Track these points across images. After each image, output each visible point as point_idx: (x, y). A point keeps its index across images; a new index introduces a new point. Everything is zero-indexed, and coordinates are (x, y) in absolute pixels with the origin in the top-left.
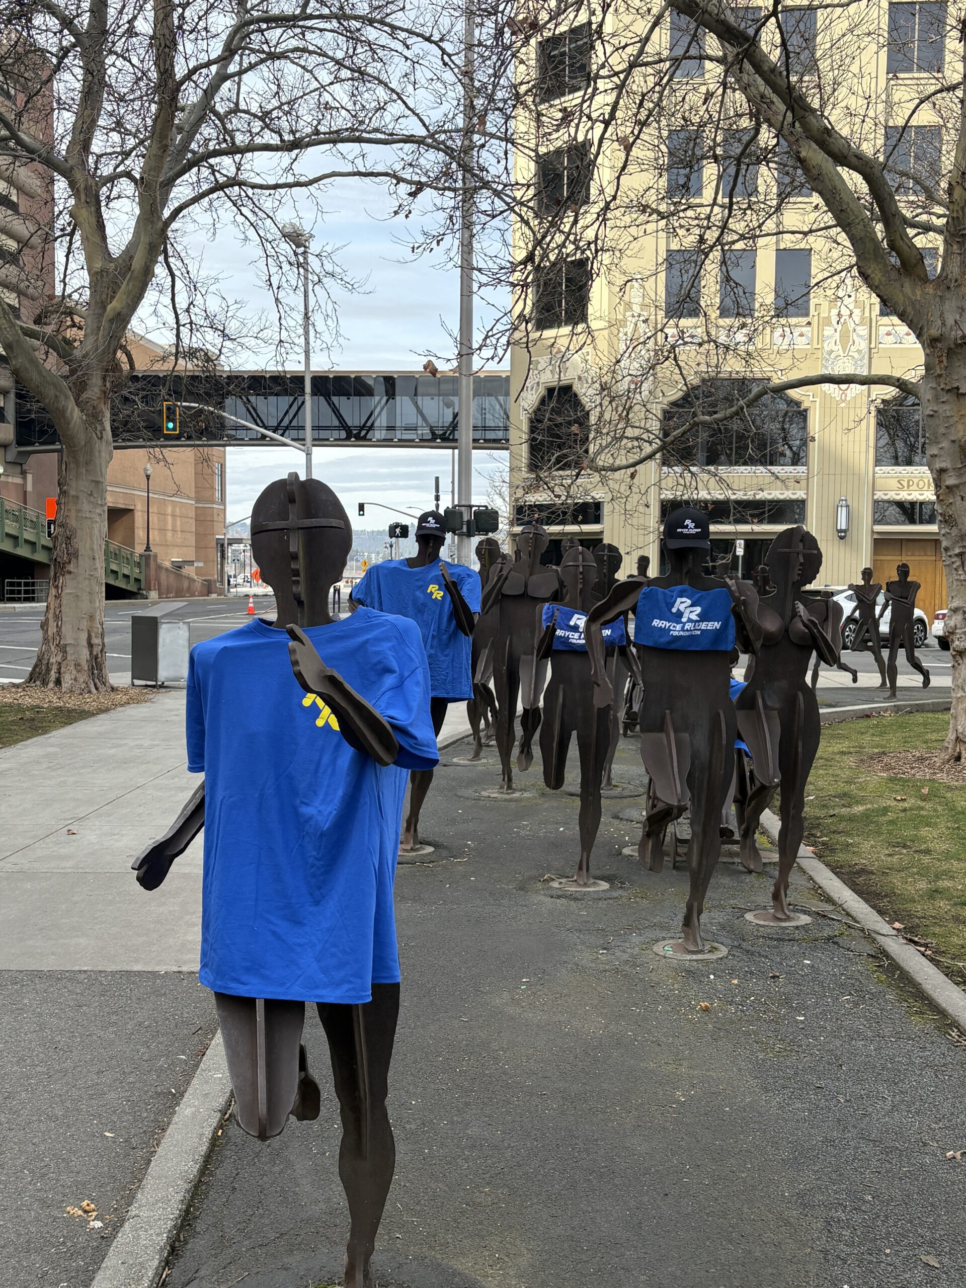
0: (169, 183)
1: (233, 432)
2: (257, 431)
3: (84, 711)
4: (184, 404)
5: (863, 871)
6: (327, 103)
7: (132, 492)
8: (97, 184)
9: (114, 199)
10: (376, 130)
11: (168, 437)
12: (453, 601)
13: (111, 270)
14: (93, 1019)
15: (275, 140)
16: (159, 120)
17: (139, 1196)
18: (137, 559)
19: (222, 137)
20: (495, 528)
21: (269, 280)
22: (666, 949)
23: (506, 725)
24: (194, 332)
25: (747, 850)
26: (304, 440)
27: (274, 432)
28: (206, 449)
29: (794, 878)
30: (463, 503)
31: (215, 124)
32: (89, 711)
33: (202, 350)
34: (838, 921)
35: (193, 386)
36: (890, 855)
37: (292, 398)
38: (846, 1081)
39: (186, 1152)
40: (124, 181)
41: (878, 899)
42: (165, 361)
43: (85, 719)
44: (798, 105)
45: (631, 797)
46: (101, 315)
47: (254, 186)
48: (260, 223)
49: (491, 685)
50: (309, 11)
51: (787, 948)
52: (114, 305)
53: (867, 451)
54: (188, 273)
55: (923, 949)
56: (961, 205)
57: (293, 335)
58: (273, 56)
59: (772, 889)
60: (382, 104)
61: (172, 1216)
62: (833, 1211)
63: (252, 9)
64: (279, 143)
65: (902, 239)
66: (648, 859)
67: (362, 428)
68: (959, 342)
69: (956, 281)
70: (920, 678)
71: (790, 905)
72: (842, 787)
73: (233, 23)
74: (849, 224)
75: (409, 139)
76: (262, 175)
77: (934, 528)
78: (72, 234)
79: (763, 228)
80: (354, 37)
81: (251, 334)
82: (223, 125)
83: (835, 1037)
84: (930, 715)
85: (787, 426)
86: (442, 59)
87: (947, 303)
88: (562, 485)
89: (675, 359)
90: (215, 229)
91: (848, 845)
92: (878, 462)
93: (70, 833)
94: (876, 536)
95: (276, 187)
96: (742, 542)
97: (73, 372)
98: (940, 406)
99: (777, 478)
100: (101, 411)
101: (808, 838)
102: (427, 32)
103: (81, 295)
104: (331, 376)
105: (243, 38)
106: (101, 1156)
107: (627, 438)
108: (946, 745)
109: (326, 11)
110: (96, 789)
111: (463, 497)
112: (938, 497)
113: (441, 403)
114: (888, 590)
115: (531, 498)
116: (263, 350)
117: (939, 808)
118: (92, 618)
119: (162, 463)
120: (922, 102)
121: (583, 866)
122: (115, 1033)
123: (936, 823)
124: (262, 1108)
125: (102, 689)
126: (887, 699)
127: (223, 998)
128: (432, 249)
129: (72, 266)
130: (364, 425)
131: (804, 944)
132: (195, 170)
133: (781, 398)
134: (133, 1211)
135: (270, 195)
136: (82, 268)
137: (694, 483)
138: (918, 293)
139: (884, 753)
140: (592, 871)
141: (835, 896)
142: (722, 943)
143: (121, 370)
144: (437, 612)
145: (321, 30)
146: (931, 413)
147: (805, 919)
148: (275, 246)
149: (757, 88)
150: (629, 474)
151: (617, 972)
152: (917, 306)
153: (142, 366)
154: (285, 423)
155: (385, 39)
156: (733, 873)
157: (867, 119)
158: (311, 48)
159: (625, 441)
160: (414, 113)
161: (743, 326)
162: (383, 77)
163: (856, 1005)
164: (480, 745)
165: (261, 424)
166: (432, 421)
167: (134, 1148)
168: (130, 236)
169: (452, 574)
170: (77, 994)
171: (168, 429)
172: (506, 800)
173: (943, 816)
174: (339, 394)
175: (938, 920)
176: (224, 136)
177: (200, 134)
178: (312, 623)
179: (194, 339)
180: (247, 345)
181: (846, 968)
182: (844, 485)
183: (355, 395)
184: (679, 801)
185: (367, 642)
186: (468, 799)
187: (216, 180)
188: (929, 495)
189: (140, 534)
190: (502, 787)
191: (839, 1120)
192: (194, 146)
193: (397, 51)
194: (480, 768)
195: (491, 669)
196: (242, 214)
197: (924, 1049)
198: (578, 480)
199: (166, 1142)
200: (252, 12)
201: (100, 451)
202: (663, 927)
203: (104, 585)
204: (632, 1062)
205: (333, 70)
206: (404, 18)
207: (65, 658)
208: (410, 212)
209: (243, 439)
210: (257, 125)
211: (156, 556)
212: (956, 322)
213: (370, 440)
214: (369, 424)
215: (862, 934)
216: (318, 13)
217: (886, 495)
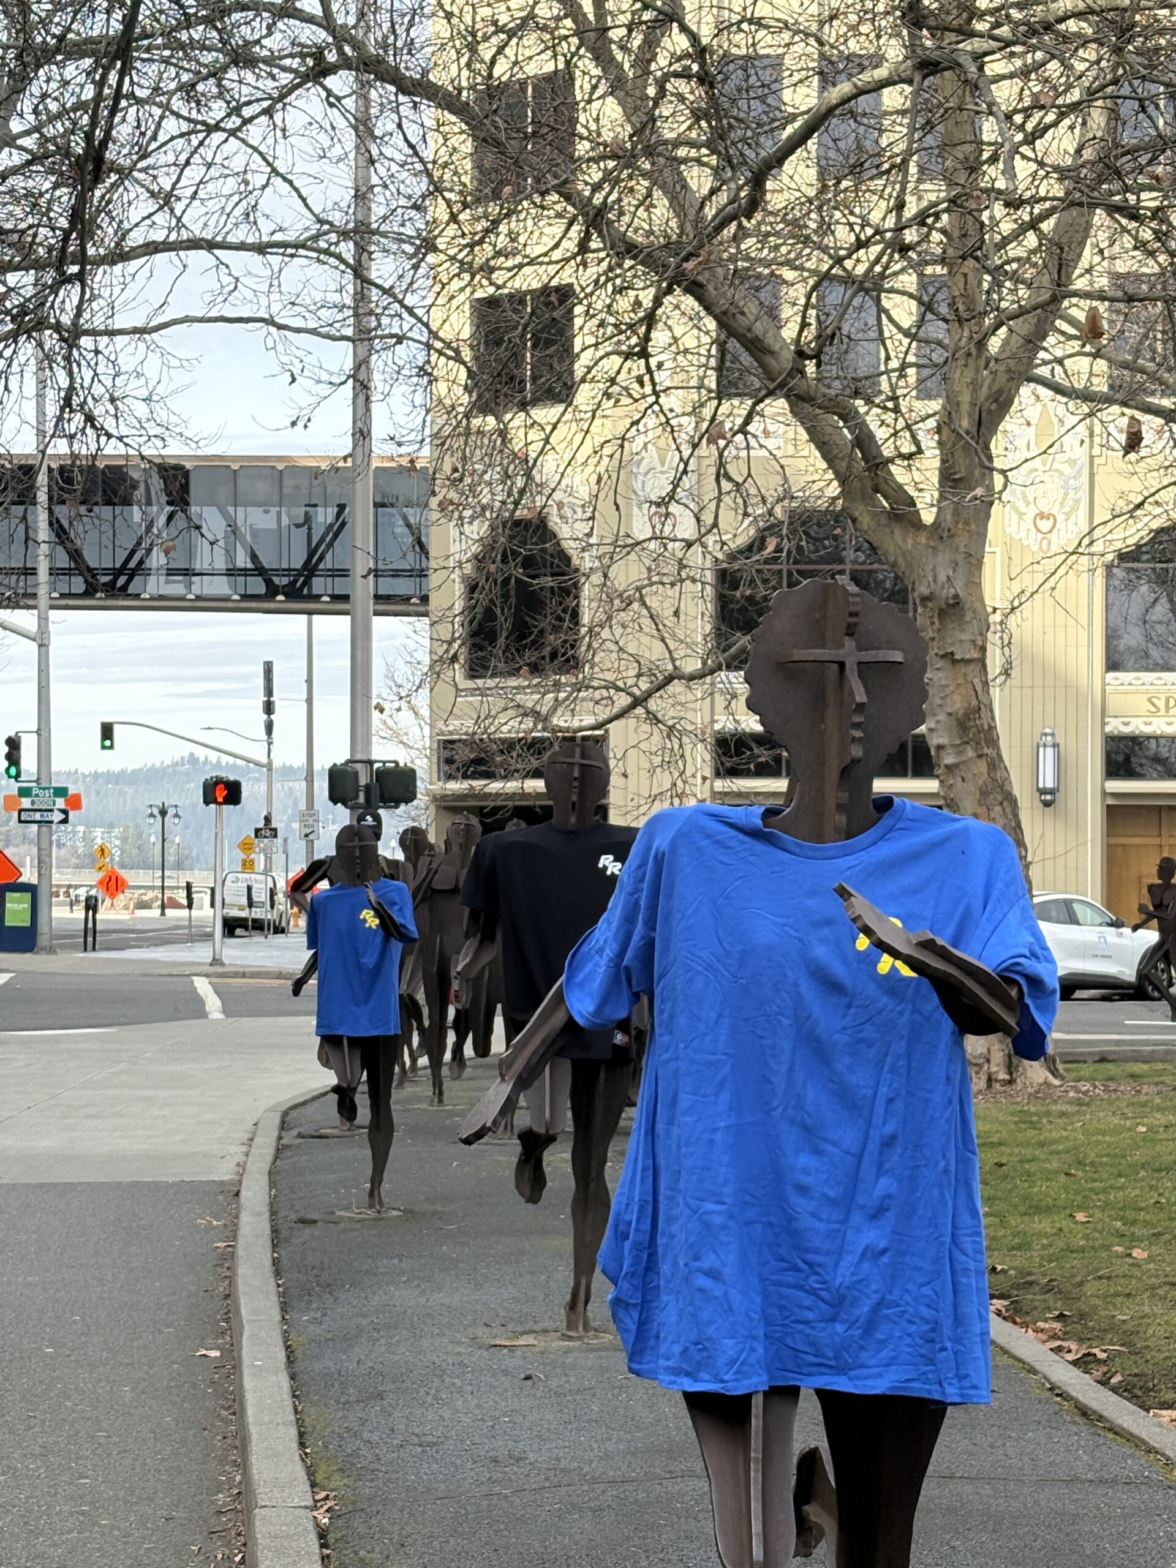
30: (359, 757)
53: (1090, 644)
67: (117, 573)
68: (952, 601)
69: (950, 531)
87: (940, 555)
92: (1113, 664)
94: (1110, 801)
98: (934, 673)
111: (359, 747)
130: (123, 566)
138: (910, 541)
152: (909, 558)
182: (1050, 707)
183: (104, 504)
213: (137, 595)
214: (132, 564)
217: (1126, 724)
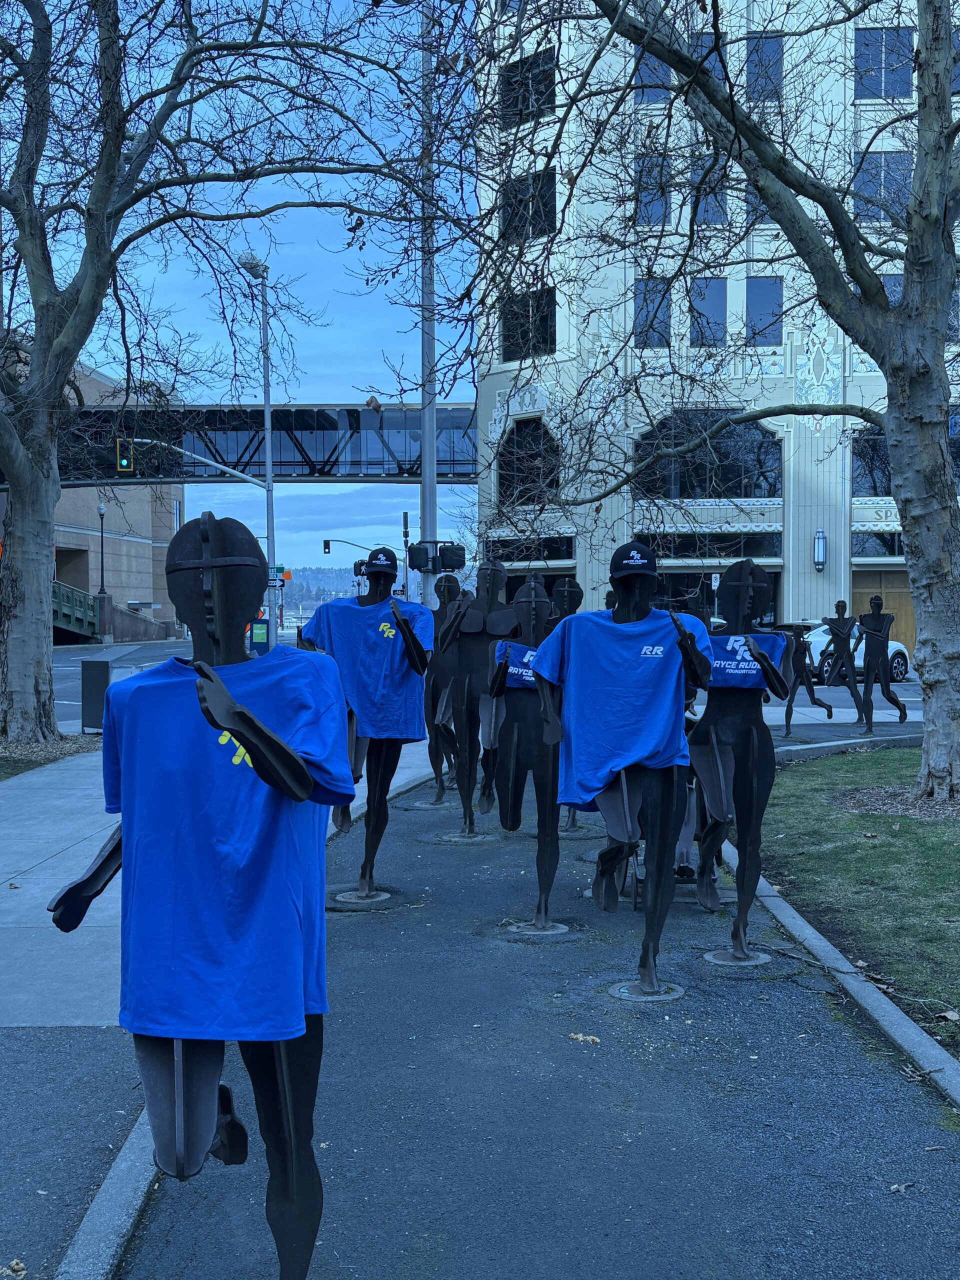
0: (118, 214)
1: (191, 469)
2: (216, 468)
3: (31, 761)
4: (136, 440)
5: (830, 909)
6: (280, 132)
7: (86, 532)
8: (42, 216)
9: (62, 230)
10: (332, 159)
11: (123, 475)
12: (405, 640)
13: (57, 304)
14: (30, 1075)
15: (229, 170)
16: (105, 150)
17: (69, 1252)
18: (91, 602)
19: (173, 166)
20: (461, 564)
21: (223, 312)
22: (622, 991)
23: (467, 767)
24: (146, 366)
25: (704, 889)
26: (264, 476)
27: (234, 468)
28: (159, 486)
29: (753, 916)
30: (428, 539)
31: (166, 153)
32: (36, 761)
33: (153, 384)
34: (798, 959)
35: (145, 422)
36: (857, 893)
37: (252, 433)
38: (796, 1119)
39: (120, 1207)
40: (71, 211)
41: (843, 938)
42: (115, 397)
43: (32, 769)
44: (753, 134)
45: (596, 838)
46: (46, 351)
47: (204, 218)
48: (213, 254)
49: (453, 728)
50: (261, 39)
51: (745, 988)
52: (61, 340)
53: (843, 483)
54: (138, 306)
55: (884, 987)
56: (919, 233)
57: (248, 369)
58: (224, 85)
59: (731, 928)
60: (336, 133)
61: (102, 1272)
62: (774, 1246)
63: (203, 37)
64: (233, 172)
65: (862, 267)
66: (602, 900)
67: (326, 463)
68: (922, 371)
69: (917, 309)
70: (897, 713)
71: (749, 944)
72: (814, 825)
73: (183, 51)
74: (809, 253)
75: (365, 169)
76: (214, 205)
77: (900, 560)
78: (17, 267)
79: (729, 257)
80: (306, 66)
81: (205, 367)
82: (174, 154)
83: (788, 1075)
84: (907, 750)
85: (762, 457)
86: (399, 87)
87: (908, 332)
88: (526, 520)
89: (637, 391)
90: (167, 261)
91: (815, 883)
92: (854, 494)
93: (13, 887)
94: (854, 569)
95: (229, 217)
96: (718, 576)
97: (18, 409)
98: (904, 435)
99: (742, 510)
100: (48, 450)
101: (776, 877)
102: (382, 58)
103: (27, 329)
104: (293, 410)
105: (192, 68)
106: (33, 1215)
107: (592, 472)
108: (919, 780)
109: (279, 39)
110: (41, 841)
111: (428, 533)
112: (904, 527)
113: (408, 436)
114: (861, 624)
115: (494, 534)
116: (218, 385)
117: (910, 844)
118: (39, 664)
119: (113, 502)
120: (879, 131)
121: (542, 909)
122: (52, 1089)
123: (905, 860)
124: (180, 1146)
125: (50, 737)
126: (862, 735)
127: (141, 1040)
128: (387, 282)
129: (17, 300)
130: (328, 460)
131: (763, 983)
132: (145, 200)
133: (757, 428)
134: (63, 1268)
135: (223, 225)
136: (28, 302)
137: (660, 517)
138: (880, 321)
139: (857, 790)
140: (552, 913)
141: (796, 933)
142: (679, 984)
143: (69, 406)
144: (390, 651)
145: (273, 58)
146: (895, 443)
147: (764, 958)
148: (228, 278)
149: (713, 117)
150: (594, 507)
151: (570, 1016)
152: (879, 335)
153: (91, 401)
154: (245, 459)
155: (340, 67)
156: (693, 912)
157: (830, 147)
158: (264, 76)
159: (589, 475)
160: (370, 142)
161: (710, 356)
162: (338, 105)
163: (812, 1043)
164: (442, 788)
165: (220, 460)
166: (400, 456)
167: (67, 1206)
168: (77, 269)
169: (404, 612)
170: (14, 1051)
171: (122, 466)
172: (467, 844)
173: (913, 852)
174: (302, 428)
175: (902, 958)
176: (175, 166)
177: (151, 163)
178: (229, 661)
179: (145, 374)
180: (201, 379)
181: (803, 1007)
182: (820, 517)
183: (318, 429)
184: (630, 838)
185: (282, 679)
186: (428, 843)
187: (166, 210)
188: (895, 526)
189: (94, 576)
190: (463, 831)
191: (786, 1157)
192: (143, 175)
193: (351, 79)
194: (442, 812)
195: (451, 711)
196: (194, 245)
197: (876, 1085)
198: (542, 515)
199: (101, 1196)
200: (204, 40)
201: (46, 491)
202: (620, 969)
203: (52, 630)
204: (581, 1104)
205: (286, 97)
206: (358, 46)
207: (11, 706)
208: (364, 244)
209: (201, 476)
210: (208, 154)
211: (110, 598)
212: (918, 350)
213: (335, 475)
214: (333, 459)
215: (822, 972)
216: (270, 41)
217: (864, 526)
